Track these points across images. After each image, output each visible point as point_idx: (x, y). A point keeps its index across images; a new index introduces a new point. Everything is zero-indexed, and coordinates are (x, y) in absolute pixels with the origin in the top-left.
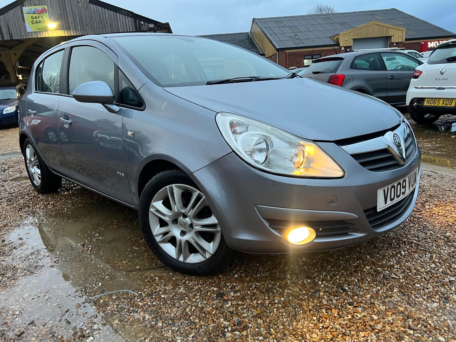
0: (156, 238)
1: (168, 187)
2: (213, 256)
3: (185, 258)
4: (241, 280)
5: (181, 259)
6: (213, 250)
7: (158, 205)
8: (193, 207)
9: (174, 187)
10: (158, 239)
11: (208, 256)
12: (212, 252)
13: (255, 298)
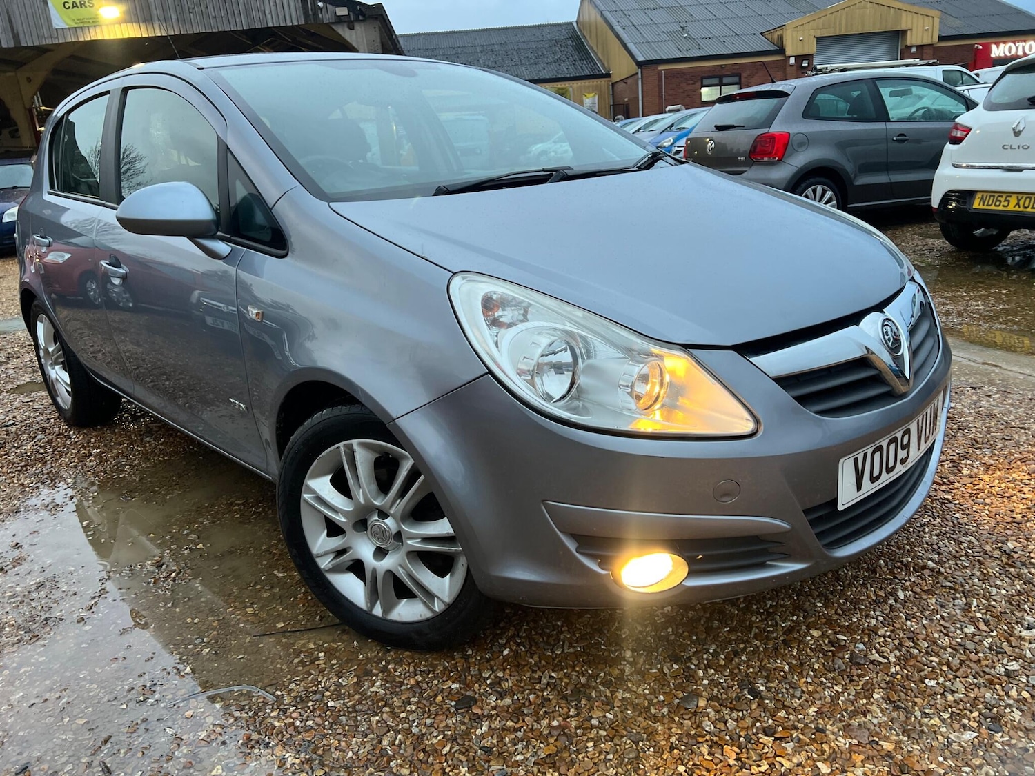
0: (318, 561)
1: (341, 445)
2: (451, 608)
3: (387, 609)
4: (516, 663)
5: (378, 611)
6: (450, 596)
7: (321, 486)
8: (402, 493)
9: (355, 447)
10: (324, 563)
11: (438, 607)
12: (447, 600)
13: (545, 712)
